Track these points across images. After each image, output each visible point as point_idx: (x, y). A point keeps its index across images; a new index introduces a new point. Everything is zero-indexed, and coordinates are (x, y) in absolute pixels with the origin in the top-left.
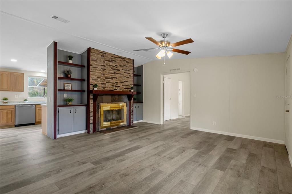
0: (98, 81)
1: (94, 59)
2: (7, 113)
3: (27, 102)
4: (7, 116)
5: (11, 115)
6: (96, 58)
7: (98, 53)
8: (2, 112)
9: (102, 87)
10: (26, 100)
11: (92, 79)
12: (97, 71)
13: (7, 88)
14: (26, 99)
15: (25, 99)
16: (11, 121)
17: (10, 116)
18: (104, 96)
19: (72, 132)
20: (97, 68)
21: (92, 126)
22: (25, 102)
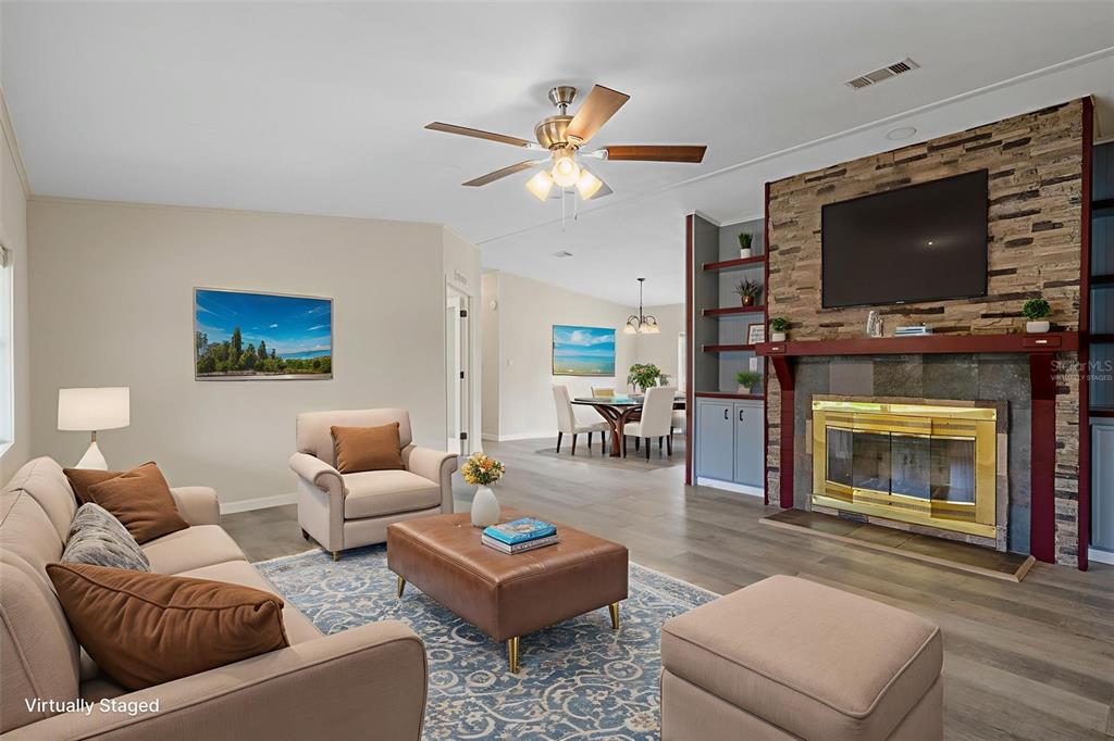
0: (805, 304)
1: (784, 221)
6: (792, 214)
7: (804, 186)
9: (822, 326)
11: (778, 301)
12: (799, 264)
18: (831, 366)
19: (729, 481)
20: (797, 249)
21: (778, 481)
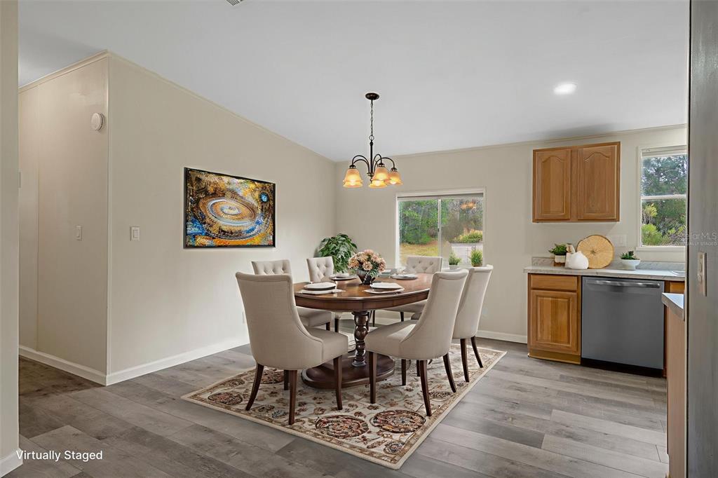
2: (555, 305)
3: (634, 269)
4: (555, 315)
5: (566, 313)
8: (539, 298)
10: (630, 256)
13: (561, 209)
14: (631, 253)
15: (626, 252)
16: (565, 339)
17: (563, 318)
22: (625, 267)
